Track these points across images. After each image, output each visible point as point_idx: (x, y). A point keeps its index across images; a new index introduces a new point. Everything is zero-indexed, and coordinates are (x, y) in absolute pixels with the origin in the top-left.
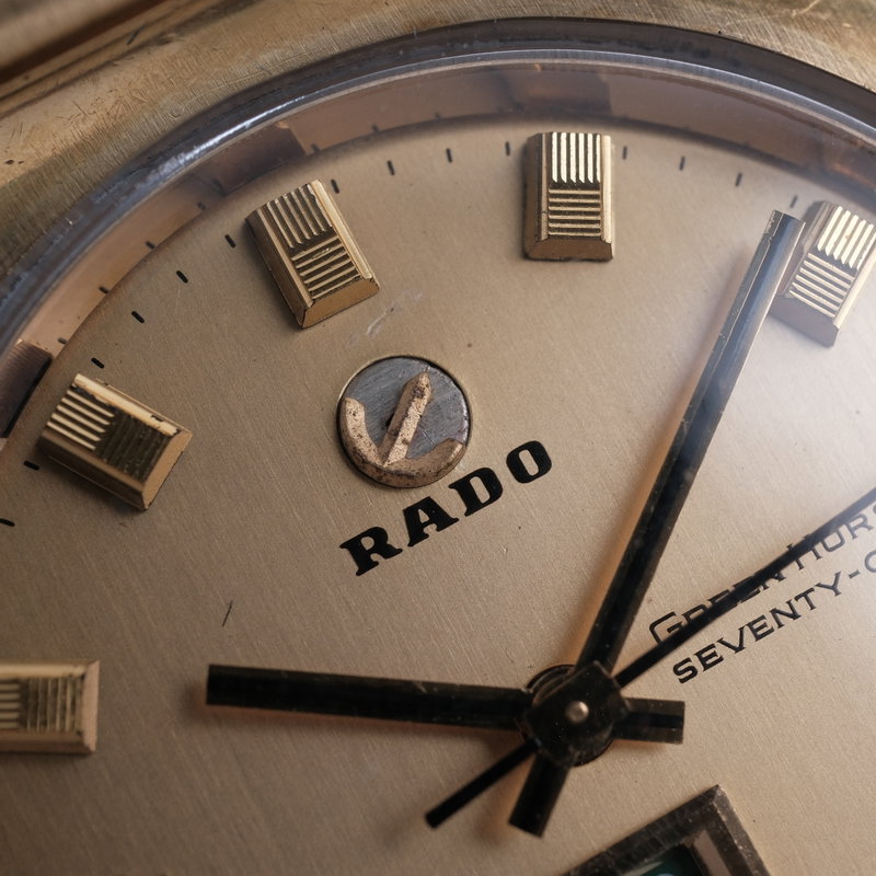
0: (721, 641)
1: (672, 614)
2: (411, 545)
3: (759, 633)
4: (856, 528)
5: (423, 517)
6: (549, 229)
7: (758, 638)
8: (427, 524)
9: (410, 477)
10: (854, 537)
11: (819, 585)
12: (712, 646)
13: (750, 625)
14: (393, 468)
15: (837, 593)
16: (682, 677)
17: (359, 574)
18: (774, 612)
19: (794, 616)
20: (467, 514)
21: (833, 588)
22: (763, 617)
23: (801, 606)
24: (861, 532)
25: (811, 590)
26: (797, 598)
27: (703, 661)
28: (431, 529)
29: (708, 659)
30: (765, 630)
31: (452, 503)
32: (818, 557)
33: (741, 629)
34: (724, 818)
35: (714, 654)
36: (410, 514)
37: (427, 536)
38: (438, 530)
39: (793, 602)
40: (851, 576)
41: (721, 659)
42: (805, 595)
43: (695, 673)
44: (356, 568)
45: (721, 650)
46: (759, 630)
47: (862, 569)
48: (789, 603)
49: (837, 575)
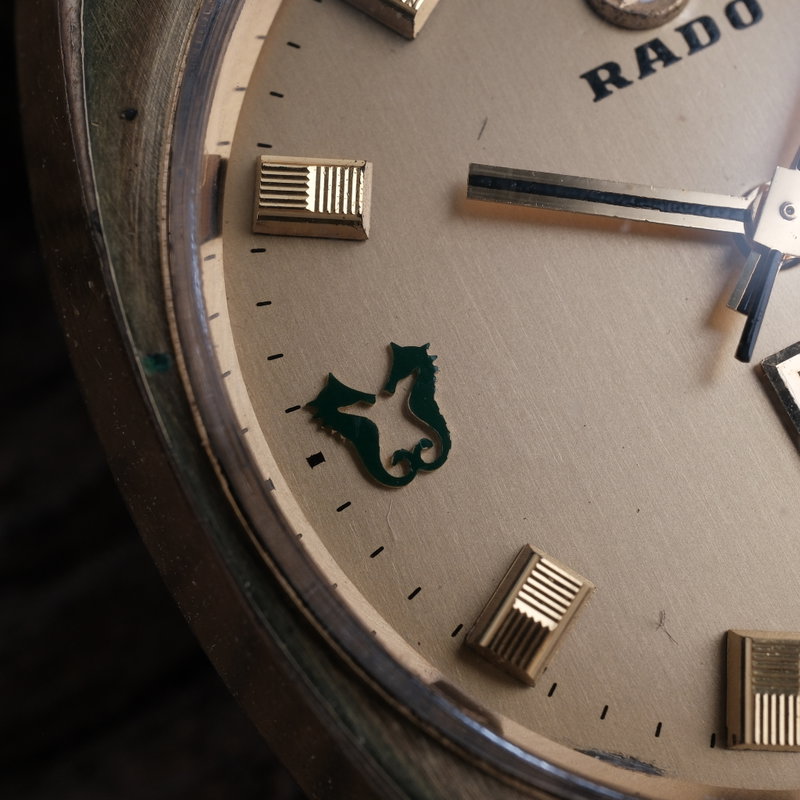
2: (640, 78)
5: (652, 55)
8: (653, 61)
14: (628, 10)
17: (596, 100)
20: (690, 54)
28: (658, 65)
31: (676, 44)
36: (641, 52)
37: (654, 71)
38: (665, 65)
44: (592, 95)
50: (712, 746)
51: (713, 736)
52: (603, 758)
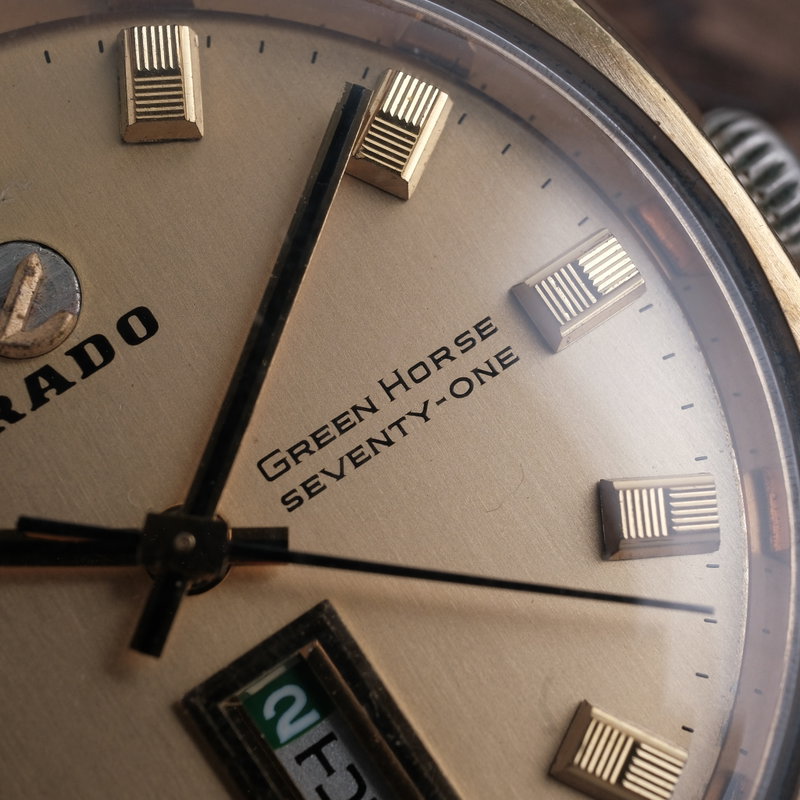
0: (323, 471)
1: (278, 451)
2: (34, 409)
3: (358, 461)
4: (440, 360)
5: (44, 383)
6: (137, 114)
7: (357, 465)
8: (46, 389)
9: (26, 347)
10: (439, 368)
11: (410, 414)
12: (316, 476)
13: (349, 455)
14: (9, 341)
15: (427, 419)
16: (290, 506)
18: (370, 441)
19: (389, 443)
20: (84, 377)
21: (423, 415)
22: (360, 447)
23: (394, 434)
24: (445, 363)
25: (403, 418)
26: (390, 427)
27: (308, 490)
28: (51, 394)
29: (311, 488)
30: (363, 457)
31: (69, 369)
32: (407, 388)
33: (341, 459)
34: (333, 628)
35: (318, 483)
36: (31, 381)
38: (58, 393)
39: (387, 431)
40: (438, 403)
41: (324, 487)
42: (397, 423)
43: (301, 501)
45: (323, 479)
46: (356, 459)
47: (448, 396)
48: (383, 432)
49: (426, 403)
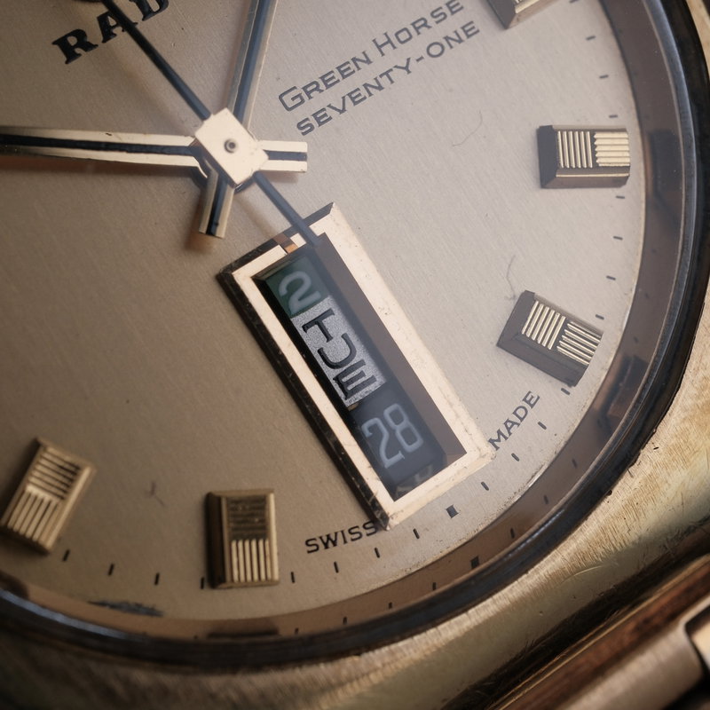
0: (329, 106)
1: (295, 88)
2: (104, 41)
3: (357, 100)
4: (420, 27)
5: (112, 22)
7: (355, 103)
8: (114, 27)
10: (419, 33)
11: (396, 67)
12: (324, 109)
13: (349, 95)
15: (409, 72)
16: (304, 131)
17: (67, 62)
18: (366, 86)
19: (380, 88)
20: (143, 20)
21: (406, 68)
22: (358, 89)
23: (384, 81)
24: (423, 30)
25: (391, 70)
26: (381, 76)
27: (318, 120)
28: (118, 30)
29: (321, 118)
30: (360, 98)
32: (394, 47)
33: (343, 98)
35: (325, 115)
36: (102, 20)
37: (115, 35)
38: (123, 31)
39: (379, 79)
40: (418, 60)
41: (330, 118)
42: (386, 73)
43: (312, 128)
44: (65, 59)
45: (330, 112)
46: (355, 97)
47: (425, 54)
48: (376, 79)
49: (408, 60)
50: (202, 587)
51: (202, 581)
52: (113, 606)
